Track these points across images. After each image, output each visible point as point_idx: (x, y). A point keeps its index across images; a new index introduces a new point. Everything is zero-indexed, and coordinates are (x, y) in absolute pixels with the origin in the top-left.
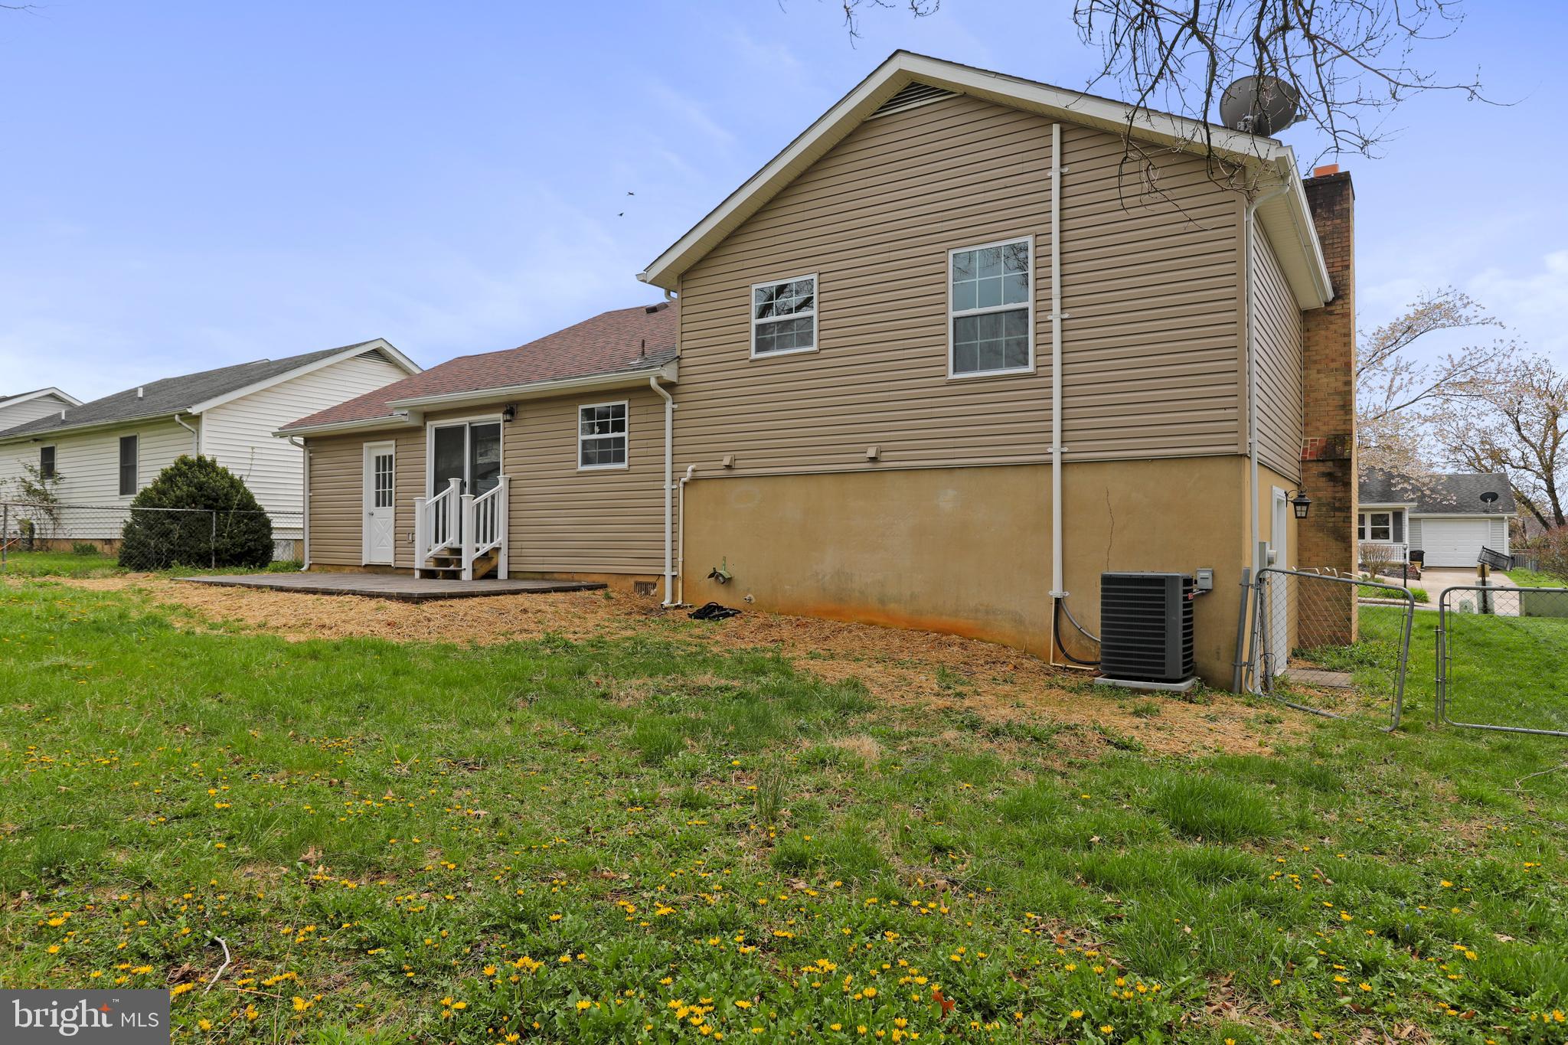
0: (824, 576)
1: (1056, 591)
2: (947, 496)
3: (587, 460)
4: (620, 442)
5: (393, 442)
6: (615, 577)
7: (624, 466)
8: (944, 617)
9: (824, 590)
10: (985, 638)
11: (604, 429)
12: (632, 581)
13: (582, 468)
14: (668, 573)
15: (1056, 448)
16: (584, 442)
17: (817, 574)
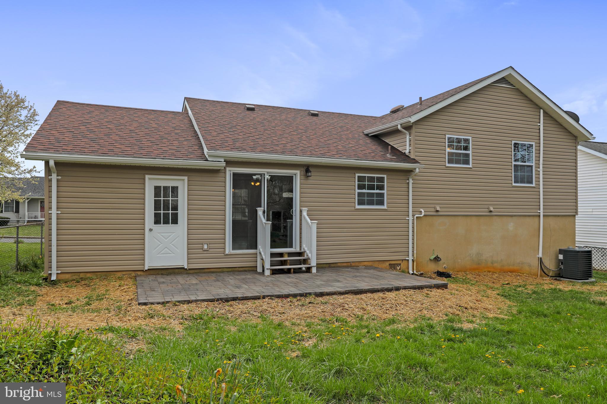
0: (473, 255)
1: (540, 255)
2: (511, 225)
3: (360, 203)
4: (382, 195)
5: (186, 178)
6: (378, 262)
7: (385, 207)
8: (510, 267)
9: (473, 260)
10: (521, 272)
11: (371, 187)
12: (387, 264)
13: (358, 207)
14: (410, 258)
15: (542, 210)
16: (359, 193)
17: (470, 254)
